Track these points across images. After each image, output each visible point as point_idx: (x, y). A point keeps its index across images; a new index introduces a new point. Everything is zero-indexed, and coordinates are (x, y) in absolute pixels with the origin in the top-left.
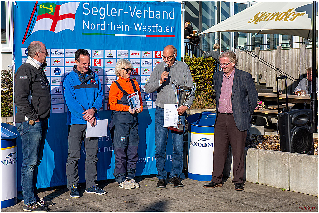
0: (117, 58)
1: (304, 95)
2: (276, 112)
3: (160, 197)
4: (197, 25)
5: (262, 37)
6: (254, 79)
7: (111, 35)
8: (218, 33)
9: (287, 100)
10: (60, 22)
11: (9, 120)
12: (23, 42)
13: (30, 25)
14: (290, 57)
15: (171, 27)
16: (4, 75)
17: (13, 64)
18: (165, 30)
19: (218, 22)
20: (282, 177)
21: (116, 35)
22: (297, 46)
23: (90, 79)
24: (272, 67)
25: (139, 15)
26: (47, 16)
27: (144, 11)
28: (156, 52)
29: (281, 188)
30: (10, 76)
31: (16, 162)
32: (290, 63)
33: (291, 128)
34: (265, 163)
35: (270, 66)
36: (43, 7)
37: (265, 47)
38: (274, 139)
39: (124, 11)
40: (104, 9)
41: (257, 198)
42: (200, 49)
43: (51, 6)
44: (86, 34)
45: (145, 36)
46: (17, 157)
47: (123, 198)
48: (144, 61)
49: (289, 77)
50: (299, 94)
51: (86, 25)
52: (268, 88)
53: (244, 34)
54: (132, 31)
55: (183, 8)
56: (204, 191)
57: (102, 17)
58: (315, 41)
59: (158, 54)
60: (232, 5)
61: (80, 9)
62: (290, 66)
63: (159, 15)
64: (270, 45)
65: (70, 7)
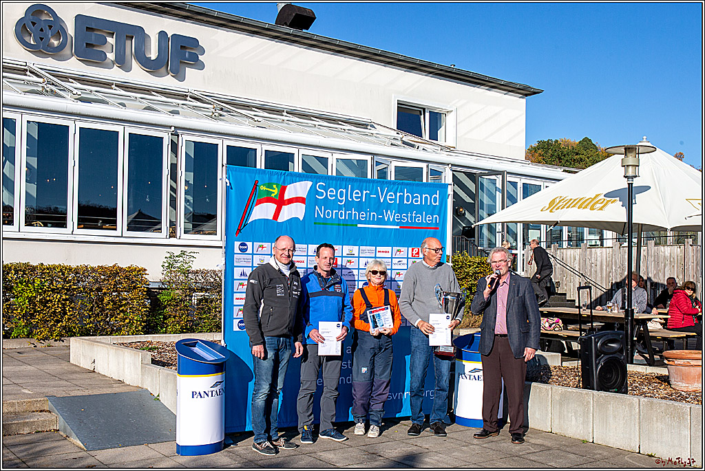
0: (359, 257)
1: (616, 311)
2: (577, 334)
3: (415, 448)
4: (472, 213)
5: (561, 231)
7: (352, 225)
8: (503, 223)
9: (592, 318)
11: (216, 337)
12: (237, 233)
13: (247, 211)
14: (599, 259)
15: (434, 216)
16: (212, 277)
17: (224, 262)
18: (425, 220)
19: (503, 209)
20: (583, 423)
21: (359, 225)
22: (608, 243)
23: (334, 284)
24: (575, 272)
25: (391, 200)
26: (269, 200)
27: (398, 194)
28: (413, 250)
29: (581, 439)
30: (220, 279)
31: (224, 394)
32: (598, 267)
33: (597, 356)
34: (560, 404)
35: (572, 270)
36: (265, 188)
37: (565, 244)
38: (575, 372)
40: (344, 191)
41: (548, 452)
42: (476, 246)
43: (275, 186)
44: (319, 223)
45: (398, 227)
46: (225, 388)
47: (364, 448)
48: (395, 261)
49: (597, 286)
50: (609, 310)
51: (320, 212)
52: (568, 301)
53: (536, 225)
54: (381, 221)
55: (451, 190)
56: (476, 441)
57: (341, 201)
58: (632, 238)
59: (414, 252)
60: (520, 186)
61: (313, 191)
62: (599, 271)
63: (419, 200)
64: (571, 241)
65: (299, 189)
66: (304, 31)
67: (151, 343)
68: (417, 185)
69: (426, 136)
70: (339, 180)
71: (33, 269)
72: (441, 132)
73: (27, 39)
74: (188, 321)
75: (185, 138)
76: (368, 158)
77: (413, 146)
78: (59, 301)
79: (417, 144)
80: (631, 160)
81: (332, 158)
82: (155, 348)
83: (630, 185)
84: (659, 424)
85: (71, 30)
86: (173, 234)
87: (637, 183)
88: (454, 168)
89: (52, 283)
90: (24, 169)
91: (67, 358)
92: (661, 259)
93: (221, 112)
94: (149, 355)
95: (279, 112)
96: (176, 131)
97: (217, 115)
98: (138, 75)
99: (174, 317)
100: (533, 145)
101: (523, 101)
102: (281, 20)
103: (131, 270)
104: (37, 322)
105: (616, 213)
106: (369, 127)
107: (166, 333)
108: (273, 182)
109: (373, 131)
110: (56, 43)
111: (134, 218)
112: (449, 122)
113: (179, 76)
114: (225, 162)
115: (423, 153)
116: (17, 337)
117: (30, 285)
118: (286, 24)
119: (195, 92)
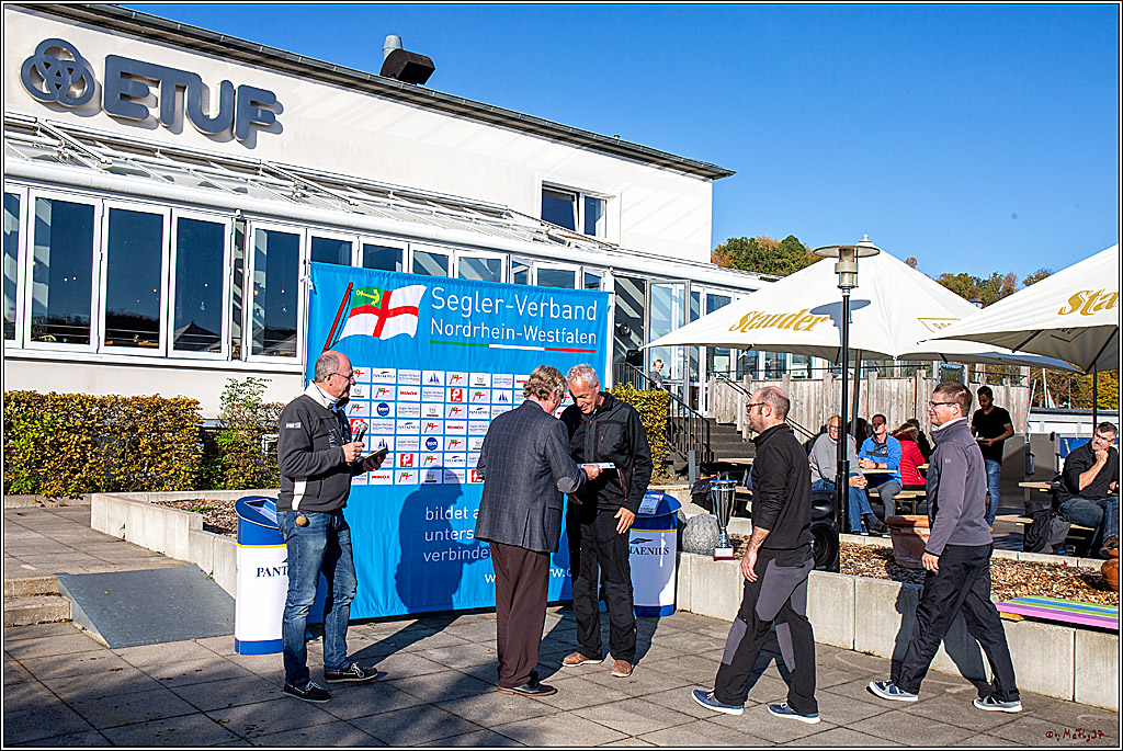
0: (491, 388)
5: (757, 357)
6: (741, 432)
7: (481, 345)
10: (389, 321)
13: (337, 324)
14: (806, 395)
15: (591, 335)
18: (579, 340)
21: (491, 346)
22: (817, 374)
25: (533, 312)
26: (368, 309)
27: (542, 305)
32: (805, 406)
36: (362, 293)
37: (762, 375)
39: (505, 304)
40: (470, 299)
43: (375, 291)
44: (437, 342)
51: (438, 327)
53: (724, 349)
54: (520, 341)
55: (612, 301)
57: (466, 313)
58: (847, 368)
60: (703, 297)
61: (427, 298)
62: (805, 412)
63: (569, 313)
64: (770, 371)
65: (408, 295)
66: (418, 85)
67: (204, 502)
68: (568, 293)
69: (580, 229)
70: (462, 284)
71: (42, 399)
72: (600, 224)
73: (37, 86)
74: (255, 472)
75: (255, 224)
76: (502, 256)
77: (563, 242)
78: (77, 444)
79: (568, 240)
80: (847, 265)
81: (454, 256)
82: (209, 509)
83: (846, 298)
84: (879, 612)
85: (99, 75)
86: (236, 356)
87: (854, 295)
88: (618, 273)
89: (68, 420)
90: (31, 263)
91: (87, 521)
92: (886, 396)
93: (304, 192)
94: (199, 519)
95: (383, 193)
96: (243, 216)
97: (299, 195)
98: (190, 138)
99: (237, 467)
100: (722, 245)
101: (709, 185)
102: (387, 70)
103: (178, 403)
104: (46, 473)
105: (827, 334)
106: (504, 216)
107: (225, 488)
108: (373, 285)
109: (509, 221)
110: (78, 92)
111: (185, 332)
112: (610, 211)
113: (248, 140)
114: (309, 257)
115: (575, 252)
116: (17, 493)
117: (36, 422)
118: (394, 76)
119: (270, 164)
